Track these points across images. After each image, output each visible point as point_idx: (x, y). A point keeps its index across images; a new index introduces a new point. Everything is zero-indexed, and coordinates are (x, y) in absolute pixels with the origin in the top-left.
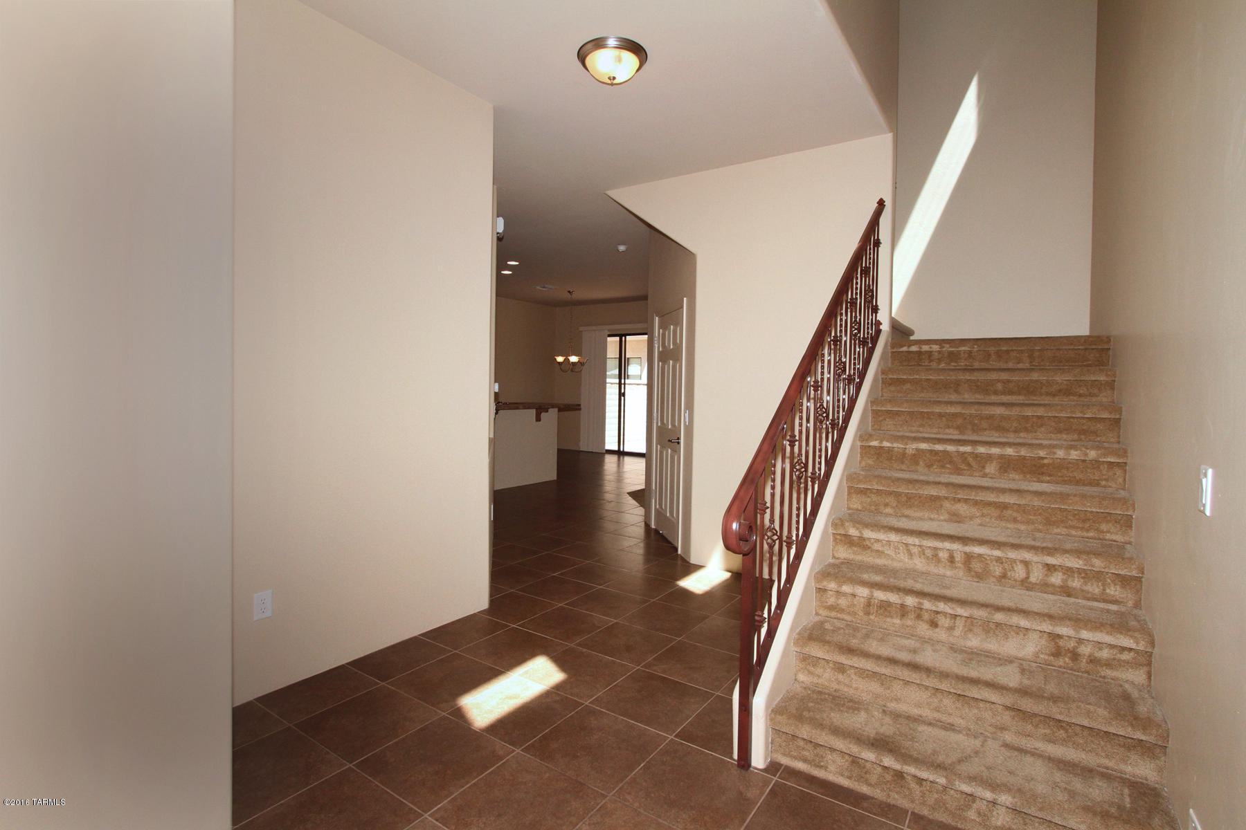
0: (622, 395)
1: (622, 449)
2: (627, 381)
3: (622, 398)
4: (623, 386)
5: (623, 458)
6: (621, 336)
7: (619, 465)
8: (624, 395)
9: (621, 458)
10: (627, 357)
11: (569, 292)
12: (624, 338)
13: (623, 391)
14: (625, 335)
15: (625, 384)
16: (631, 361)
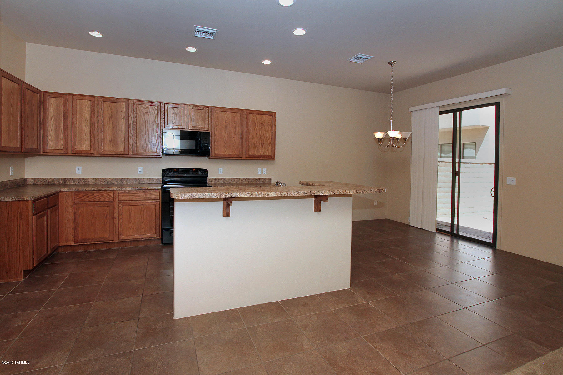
0: (456, 174)
1: (455, 232)
2: (462, 160)
3: (457, 177)
4: (457, 165)
5: (457, 243)
6: (454, 112)
7: (453, 250)
8: (458, 173)
9: (455, 241)
10: (462, 142)
11: (390, 63)
12: (458, 113)
13: (457, 170)
14: (460, 110)
15: (459, 163)
16: (466, 145)
